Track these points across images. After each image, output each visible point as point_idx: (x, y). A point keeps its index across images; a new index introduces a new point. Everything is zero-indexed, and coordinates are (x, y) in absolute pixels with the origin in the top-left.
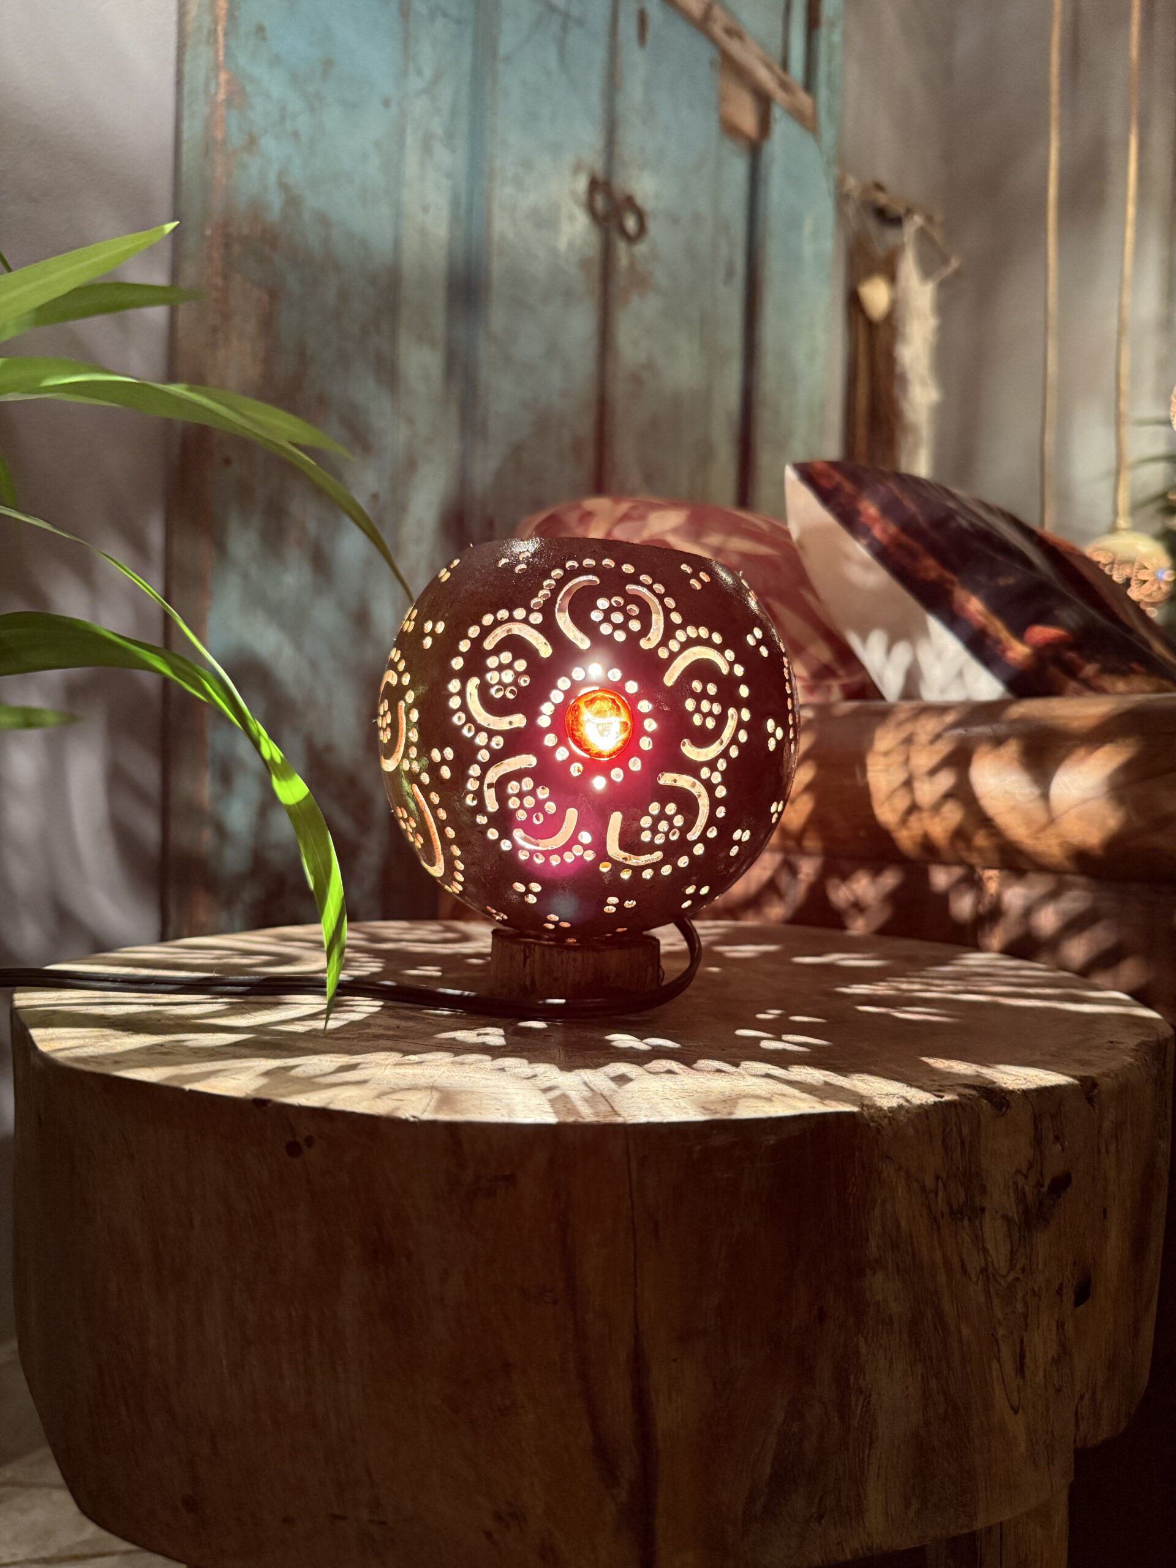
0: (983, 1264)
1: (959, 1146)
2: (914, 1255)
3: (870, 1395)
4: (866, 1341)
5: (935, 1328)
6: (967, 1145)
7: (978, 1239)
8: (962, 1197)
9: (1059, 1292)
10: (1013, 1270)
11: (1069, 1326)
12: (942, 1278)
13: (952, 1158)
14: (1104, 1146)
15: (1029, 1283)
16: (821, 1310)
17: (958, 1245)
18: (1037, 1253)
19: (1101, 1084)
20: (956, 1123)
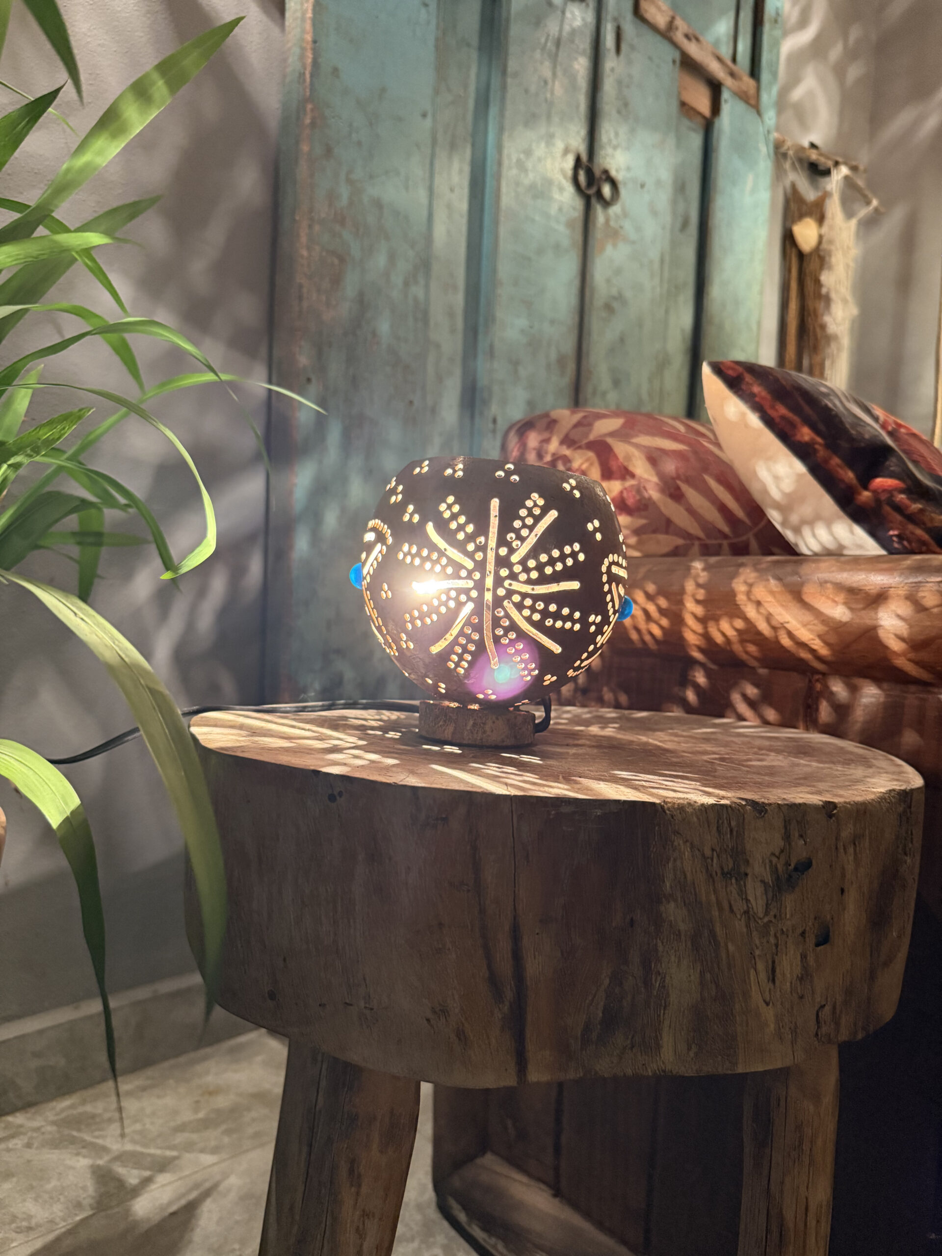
0: (745, 907)
1: (728, 833)
2: (696, 894)
3: (665, 976)
4: (662, 943)
5: (710, 942)
6: (735, 833)
7: (743, 894)
8: (731, 865)
9: (803, 934)
10: (767, 915)
11: (811, 959)
12: (716, 913)
13: (724, 840)
14: (842, 847)
15: (779, 925)
16: (632, 919)
17: (727, 894)
18: (786, 908)
19: (840, 807)
20: (727, 818)
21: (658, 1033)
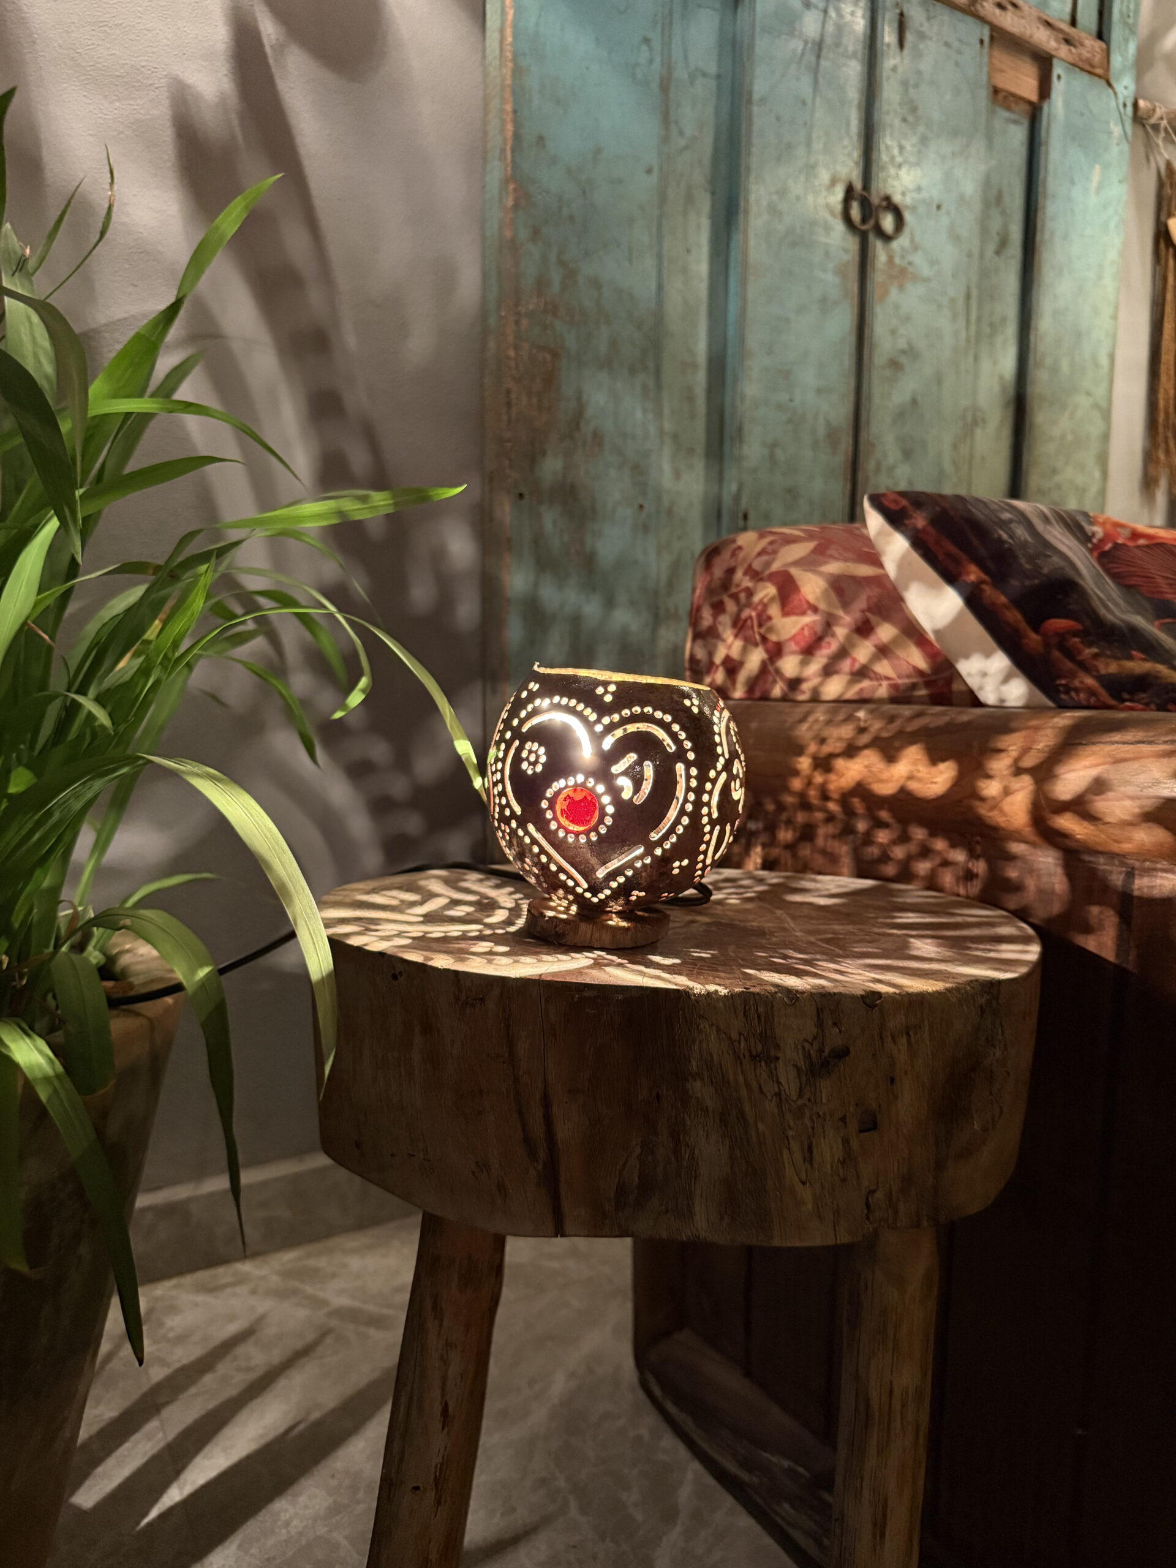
0: (777, 1090)
1: (756, 1018)
2: (723, 1074)
3: (694, 1149)
4: (690, 1118)
5: (738, 1119)
6: (763, 1019)
7: (774, 1076)
8: (760, 1048)
9: (843, 1119)
10: (801, 1098)
11: (855, 1144)
12: (744, 1093)
13: (751, 1024)
14: (890, 1037)
15: (815, 1109)
16: (658, 1094)
17: (756, 1075)
18: (821, 1092)
19: (885, 997)
20: (754, 1005)
21: (690, 1202)
